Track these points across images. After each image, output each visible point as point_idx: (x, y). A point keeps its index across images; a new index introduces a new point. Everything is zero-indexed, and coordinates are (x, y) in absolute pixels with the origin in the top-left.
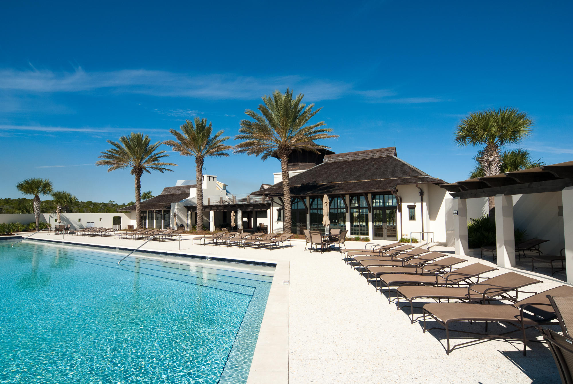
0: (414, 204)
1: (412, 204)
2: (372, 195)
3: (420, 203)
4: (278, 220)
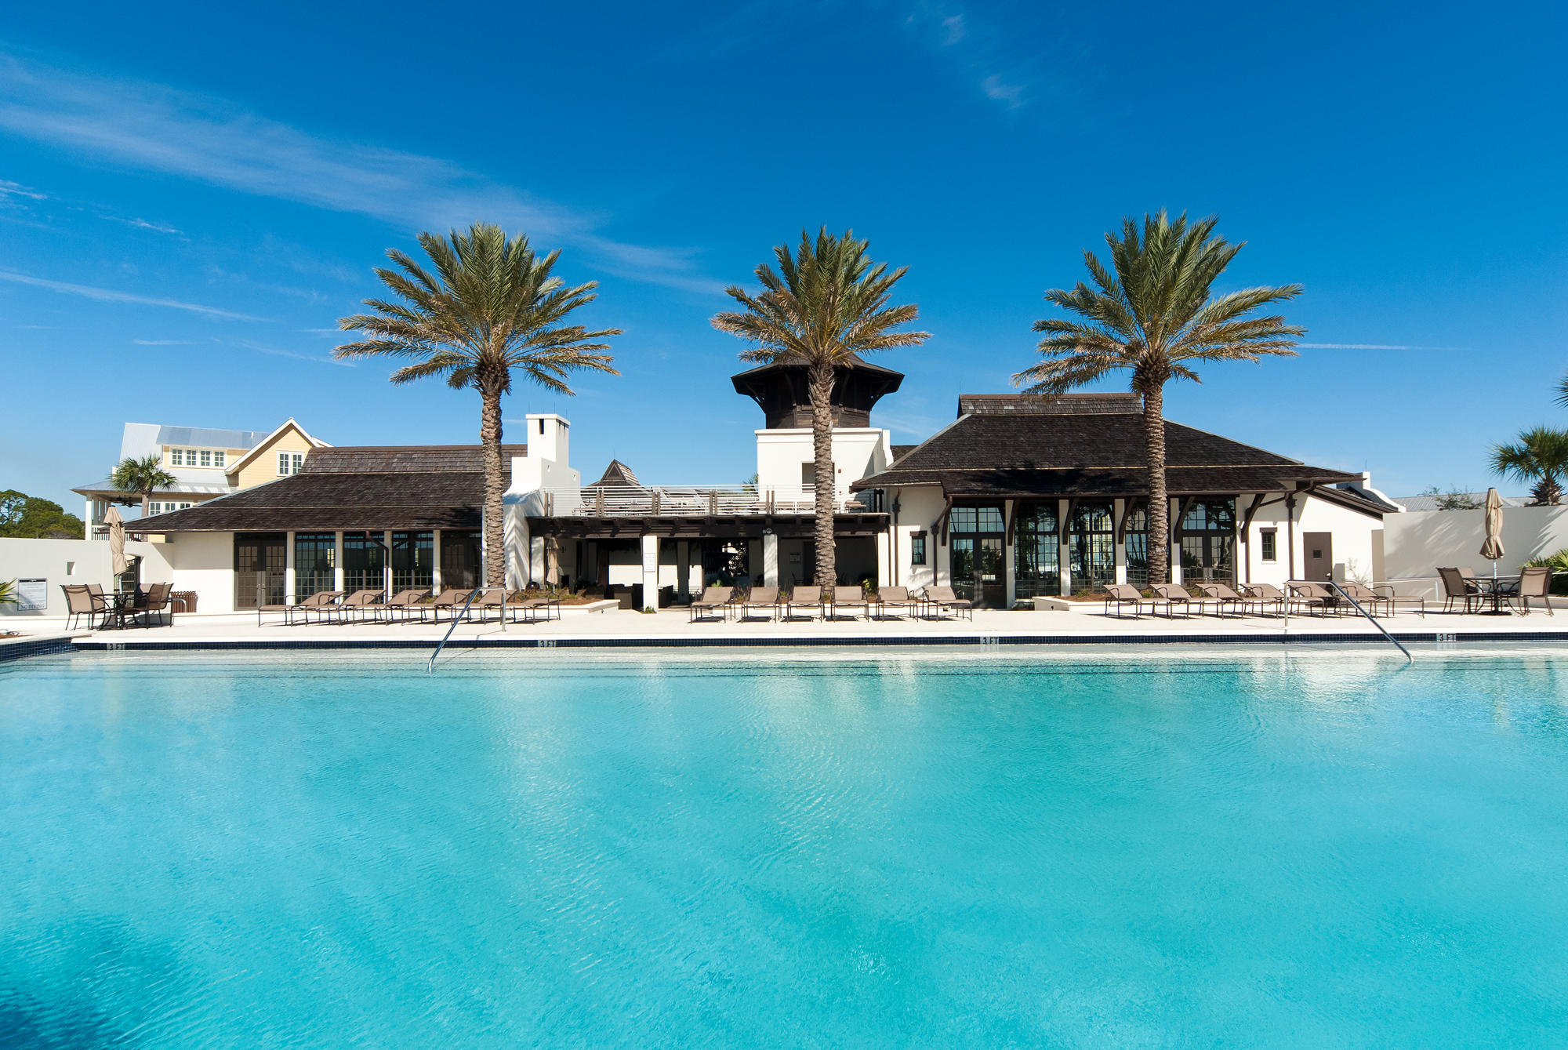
0: (1274, 524)
1: (1269, 524)
2: (1180, 502)
3: (1287, 523)
4: (914, 563)
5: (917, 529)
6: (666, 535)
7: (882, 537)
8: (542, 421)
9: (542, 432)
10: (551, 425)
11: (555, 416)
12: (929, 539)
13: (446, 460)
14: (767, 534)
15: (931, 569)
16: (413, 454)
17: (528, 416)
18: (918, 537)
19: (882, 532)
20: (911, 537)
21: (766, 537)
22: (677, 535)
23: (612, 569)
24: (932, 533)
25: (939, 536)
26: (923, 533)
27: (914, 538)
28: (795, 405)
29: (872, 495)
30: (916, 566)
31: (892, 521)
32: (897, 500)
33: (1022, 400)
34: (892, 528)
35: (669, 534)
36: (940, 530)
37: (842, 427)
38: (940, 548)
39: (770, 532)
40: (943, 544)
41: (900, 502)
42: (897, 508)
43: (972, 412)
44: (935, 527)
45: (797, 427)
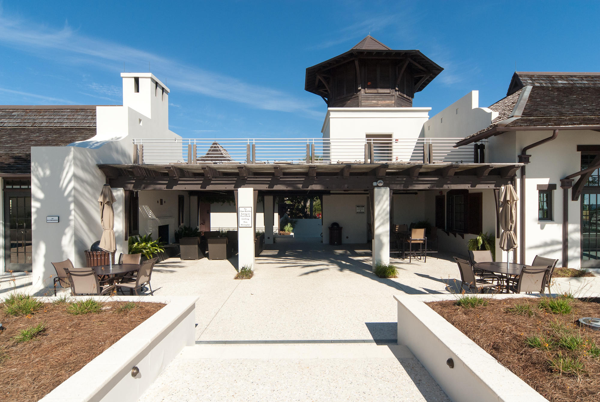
4: (540, 219)
5: (545, 181)
6: (265, 187)
8: (137, 80)
9: (137, 90)
10: (146, 84)
11: (150, 75)
12: (558, 195)
13: (45, 117)
14: (377, 186)
15: (560, 224)
16: (13, 112)
17: (122, 75)
18: (546, 191)
19: (505, 185)
20: (538, 191)
21: (376, 190)
23: (213, 215)
24: (562, 186)
25: (570, 191)
26: (552, 187)
27: (541, 192)
28: (360, 88)
29: (473, 150)
30: (543, 222)
31: (518, 172)
32: (524, 150)
33: (572, 76)
34: (518, 181)
35: (267, 186)
36: (574, 183)
37: (398, 107)
38: (570, 202)
39: (381, 185)
40: (574, 198)
41: (528, 152)
42: (524, 158)
43: (532, 84)
44: (566, 182)
45: (361, 106)
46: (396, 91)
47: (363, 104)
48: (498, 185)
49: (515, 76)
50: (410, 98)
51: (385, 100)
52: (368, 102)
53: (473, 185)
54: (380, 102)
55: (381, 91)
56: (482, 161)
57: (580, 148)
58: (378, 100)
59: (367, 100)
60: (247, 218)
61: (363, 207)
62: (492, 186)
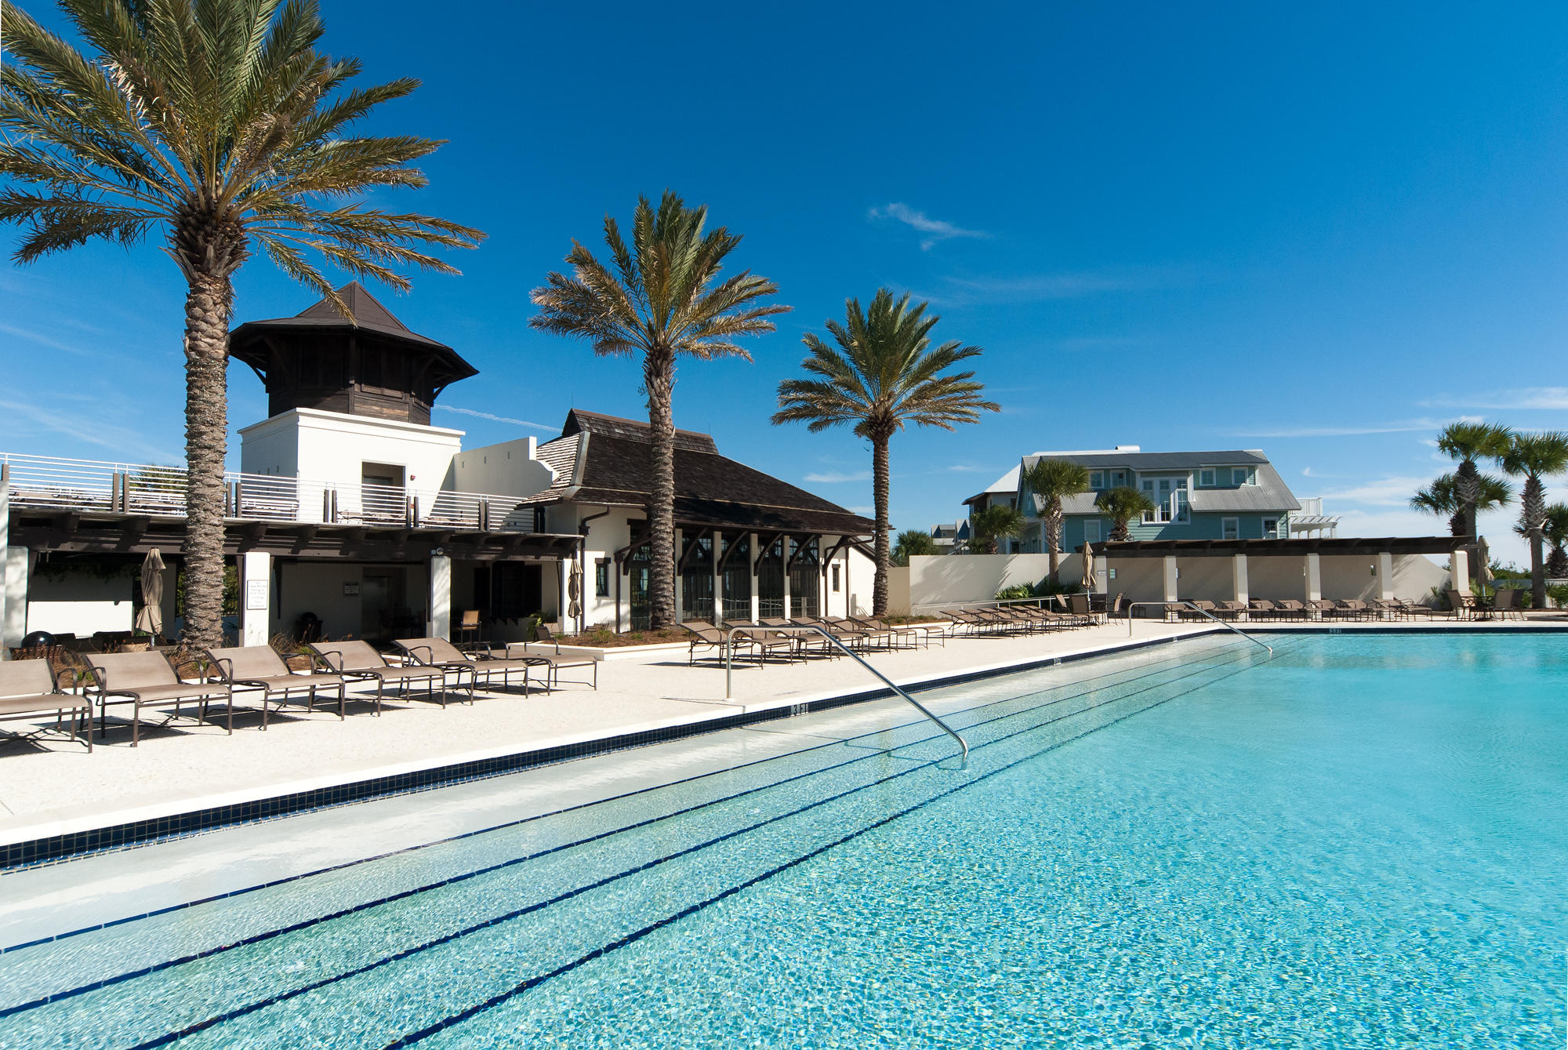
0: (839, 561)
1: (836, 561)
4: (598, 595)
5: (601, 555)
6: (285, 552)
7: (568, 563)
12: (612, 567)
14: (437, 555)
15: (614, 601)
18: (602, 565)
19: (567, 557)
20: (596, 565)
21: (435, 560)
22: (304, 553)
24: (615, 560)
25: (622, 565)
26: (607, 561)
27: (599, 566)
28: (352, 382)
29: (533, 513)
30: (600, 598)
31: (579, 545)
32: (584, 521)
33: (628, 425)
34: (579, 553)
35: (290, 550)
36: (624, 557)
37: (414, 423)
38: (622, 577)
39: (441, 553)
40: (625, 573)
41: (588, 524)
42: (584, 530)
43: (590, 429)
44: (618, 555)
45: (354, 413)
46: (411, 396)
47: (357, 409)
48: (561, 558)
49: (572, 415)
50: (427, 407)
51: (394, 409)
52: (366, 408)
53: (537, 557)
54: (385, 410)
55: (388, 392)
56: (543, 531)
57: (630, 522)
58: (382, 407)
59: (365, 404)
60: (260, 596)
61: (356, 584)
62: (555, 559)
